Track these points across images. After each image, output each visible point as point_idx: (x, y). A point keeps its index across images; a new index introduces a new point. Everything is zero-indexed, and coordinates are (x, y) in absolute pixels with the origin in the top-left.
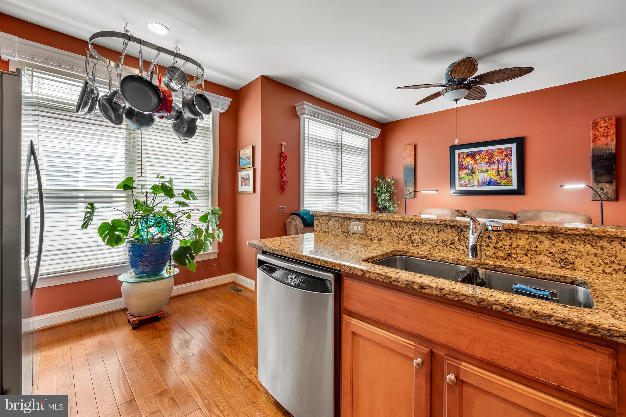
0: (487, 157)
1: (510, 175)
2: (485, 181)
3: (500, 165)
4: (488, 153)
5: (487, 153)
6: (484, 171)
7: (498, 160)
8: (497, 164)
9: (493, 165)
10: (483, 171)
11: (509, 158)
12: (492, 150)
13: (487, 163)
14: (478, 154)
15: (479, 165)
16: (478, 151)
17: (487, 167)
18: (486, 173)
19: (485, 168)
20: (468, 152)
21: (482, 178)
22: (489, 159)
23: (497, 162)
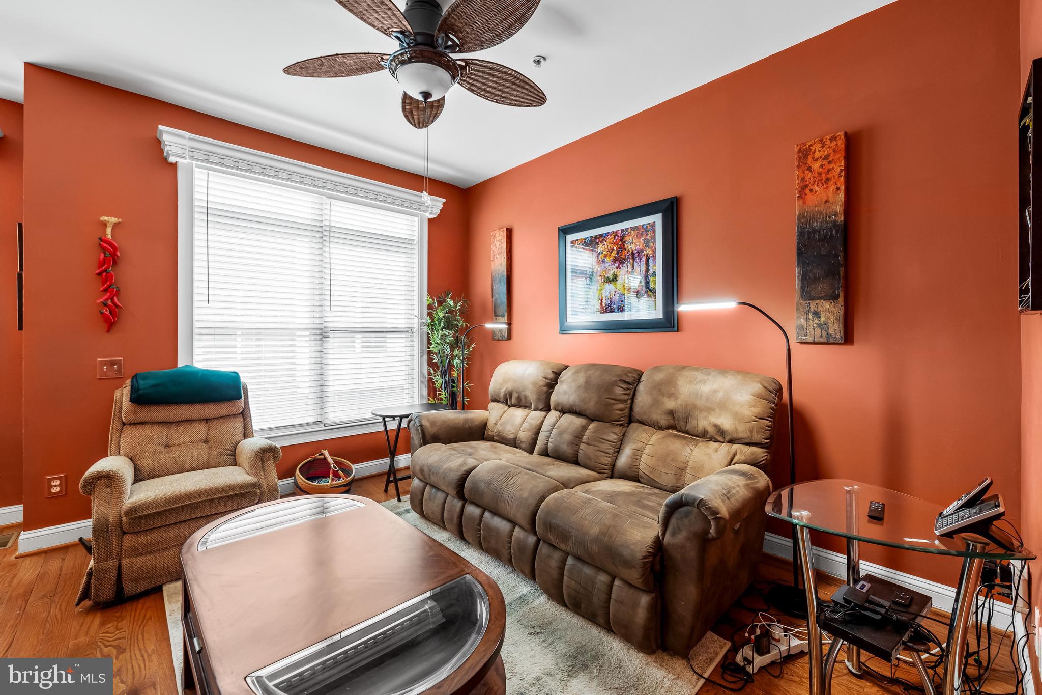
0: (615, 249)
1: (651, 285)
2: (611, 301)
3: (636, 264)
4: (617, 238)
5: (615, 238)
6: (611, 278)
7: (633, 254)
8: (631, 261)
9: (625, 265)
10: (608, 278)
11: (652, 248)
12: (622, 231)
13: (614, 261)
14: (602, 242)
15: (603, 265)
16: (601, 236)
17: (615, 270)
18: (612, 283)
19: (612, 273)
20: (585, 239)
21: (608, 294)
22: (618, 252)
23: (630, 257)
